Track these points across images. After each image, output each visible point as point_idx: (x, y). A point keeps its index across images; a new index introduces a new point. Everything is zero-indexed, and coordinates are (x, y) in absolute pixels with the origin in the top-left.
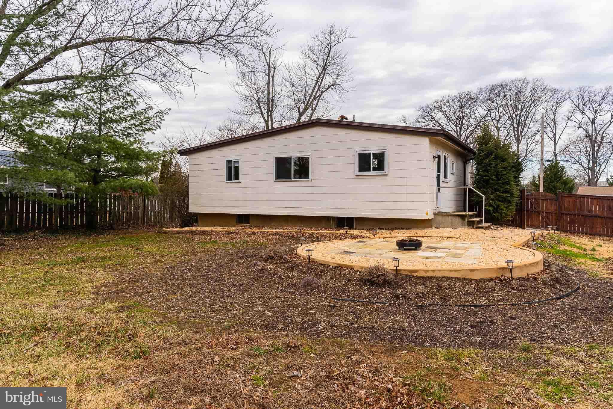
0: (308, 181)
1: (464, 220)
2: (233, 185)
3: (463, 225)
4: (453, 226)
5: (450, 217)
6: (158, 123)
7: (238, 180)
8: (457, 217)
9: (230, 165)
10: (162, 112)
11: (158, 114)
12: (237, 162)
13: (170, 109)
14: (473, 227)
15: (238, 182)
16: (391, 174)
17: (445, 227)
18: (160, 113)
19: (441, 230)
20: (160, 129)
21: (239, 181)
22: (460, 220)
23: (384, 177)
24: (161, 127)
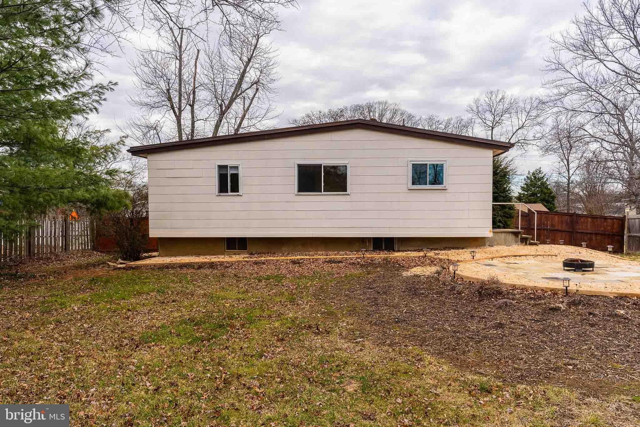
0: (346, 195)
1: (518, 237)
2: (229, 199)
3: (516, 242)
4: (506, 244)
5: (503, 234)
6: (95, 104)
7: (238, 192)
8: (511, 234)
9: (224, 172)
10: (102, 87)
11: (96, 89)
12: (236, 168)
13: (116, 84)
14: (526, 244)
15: (238, 195)
16: (450, 188)
17: (498, 244)
18: (100, 89)
19: (495, 248)
20: (98, 113)
21: (240, 193)
22: (514, 237)
23: (443, 191)
24: (99, 110)
